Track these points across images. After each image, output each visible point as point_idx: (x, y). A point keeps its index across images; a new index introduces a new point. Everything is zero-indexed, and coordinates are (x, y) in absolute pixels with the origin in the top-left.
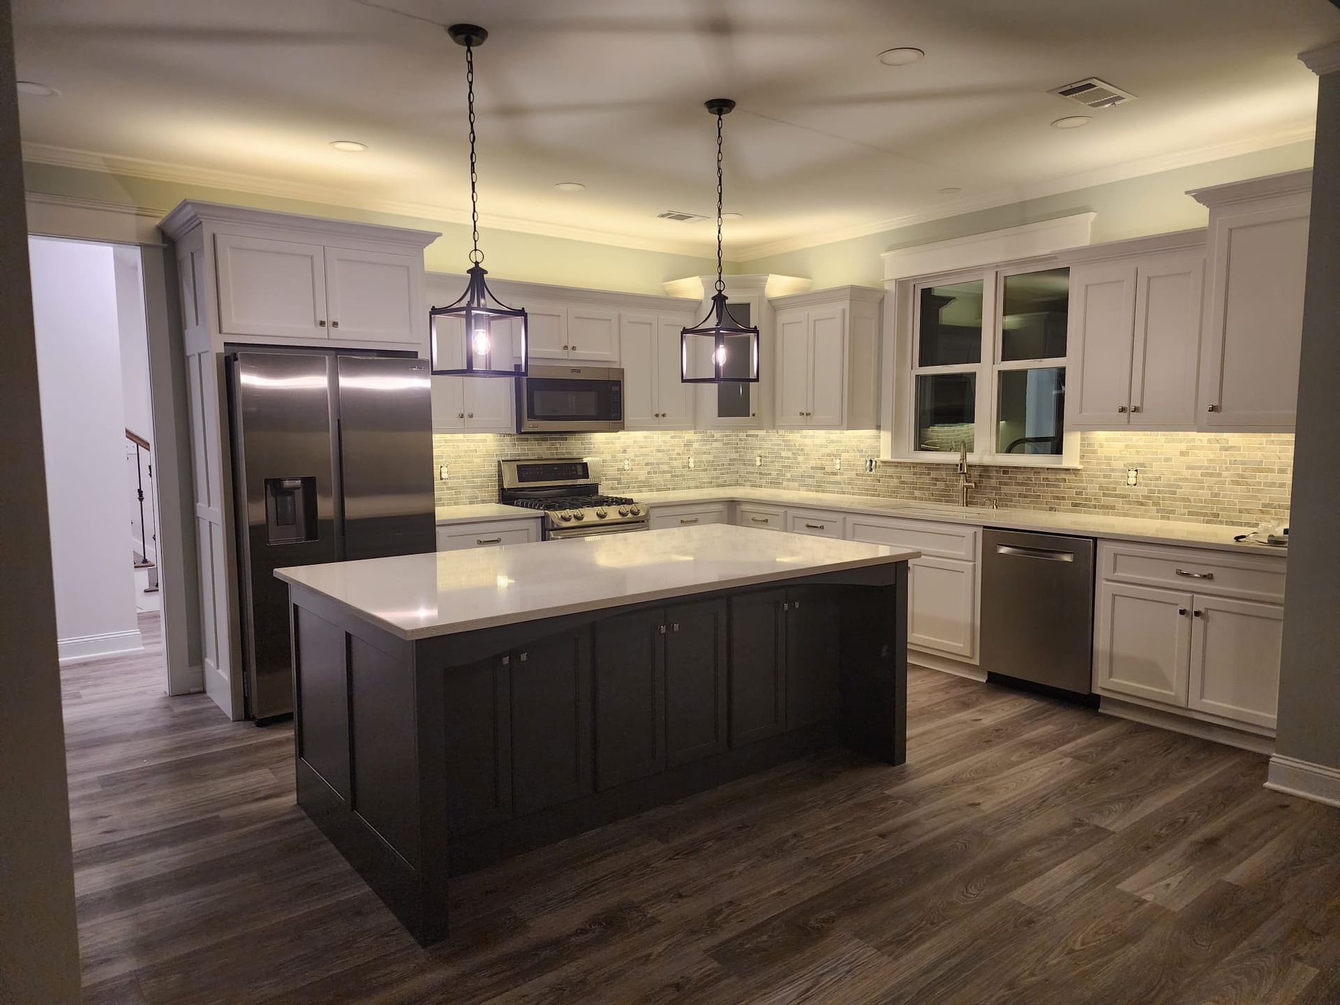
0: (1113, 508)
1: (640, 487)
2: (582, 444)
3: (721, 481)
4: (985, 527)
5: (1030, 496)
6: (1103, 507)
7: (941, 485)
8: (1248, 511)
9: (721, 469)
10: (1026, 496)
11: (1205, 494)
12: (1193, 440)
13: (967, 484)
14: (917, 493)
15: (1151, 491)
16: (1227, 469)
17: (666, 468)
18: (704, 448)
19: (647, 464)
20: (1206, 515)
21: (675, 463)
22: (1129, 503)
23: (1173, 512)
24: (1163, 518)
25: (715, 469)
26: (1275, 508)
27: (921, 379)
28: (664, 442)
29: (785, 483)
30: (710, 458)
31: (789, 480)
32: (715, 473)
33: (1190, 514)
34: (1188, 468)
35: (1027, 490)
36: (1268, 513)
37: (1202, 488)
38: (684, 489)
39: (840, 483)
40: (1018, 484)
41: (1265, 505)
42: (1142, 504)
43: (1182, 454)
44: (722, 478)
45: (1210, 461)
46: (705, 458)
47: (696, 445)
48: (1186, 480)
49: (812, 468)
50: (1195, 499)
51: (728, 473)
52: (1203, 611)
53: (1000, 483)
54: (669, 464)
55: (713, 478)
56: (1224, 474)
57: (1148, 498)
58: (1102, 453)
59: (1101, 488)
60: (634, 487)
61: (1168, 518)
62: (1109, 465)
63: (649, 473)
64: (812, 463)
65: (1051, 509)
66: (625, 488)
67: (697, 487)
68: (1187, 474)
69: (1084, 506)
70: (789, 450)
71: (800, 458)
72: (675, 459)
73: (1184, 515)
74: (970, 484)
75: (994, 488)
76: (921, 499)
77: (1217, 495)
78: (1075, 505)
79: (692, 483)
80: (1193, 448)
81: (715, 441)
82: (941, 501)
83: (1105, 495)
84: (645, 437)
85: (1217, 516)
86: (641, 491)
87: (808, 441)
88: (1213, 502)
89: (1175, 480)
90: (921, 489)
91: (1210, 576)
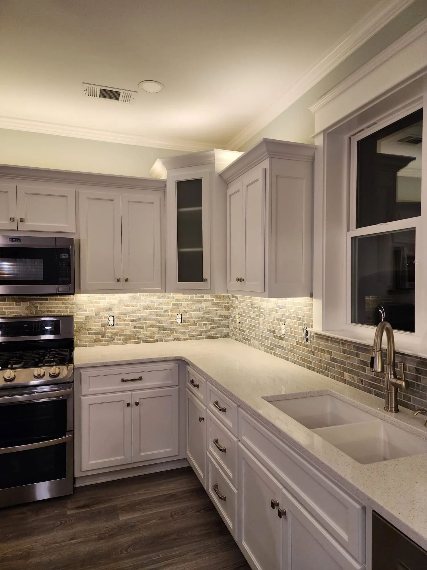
1: (127, 339)
2: (64, 304)
3: (210, 334)
9: (211, 324)
13: (394, 381)
14: (347, 376)
17: (154, 323)
18: (194, 307)
19: (133, 320)
21: (163, 319)
25: (205, 324)
28: (152, 302)
29: (252, 341)
30: (200, 314)
31: (254, 339)
32: (205, 328)
38: (172, 340)
39: (284, 349)
44: (212, 331)
46: (194, 314)
47: (184, 304)
49: (268, 330)
51: (218, 327)
54: (157, 319)
55: (202, 331)
60: (120, 340)
63: (135, 327)
64: (268, 326)
66: (110, 340)
67: (186, 339)
70: (254, 311)
71: (261, 319)
72: (163, 316)
74: (399, 382)
76: (349, 383)
79: (181, 336)
81: (206, 300)
84: (131, 298)
86: (126, 343)
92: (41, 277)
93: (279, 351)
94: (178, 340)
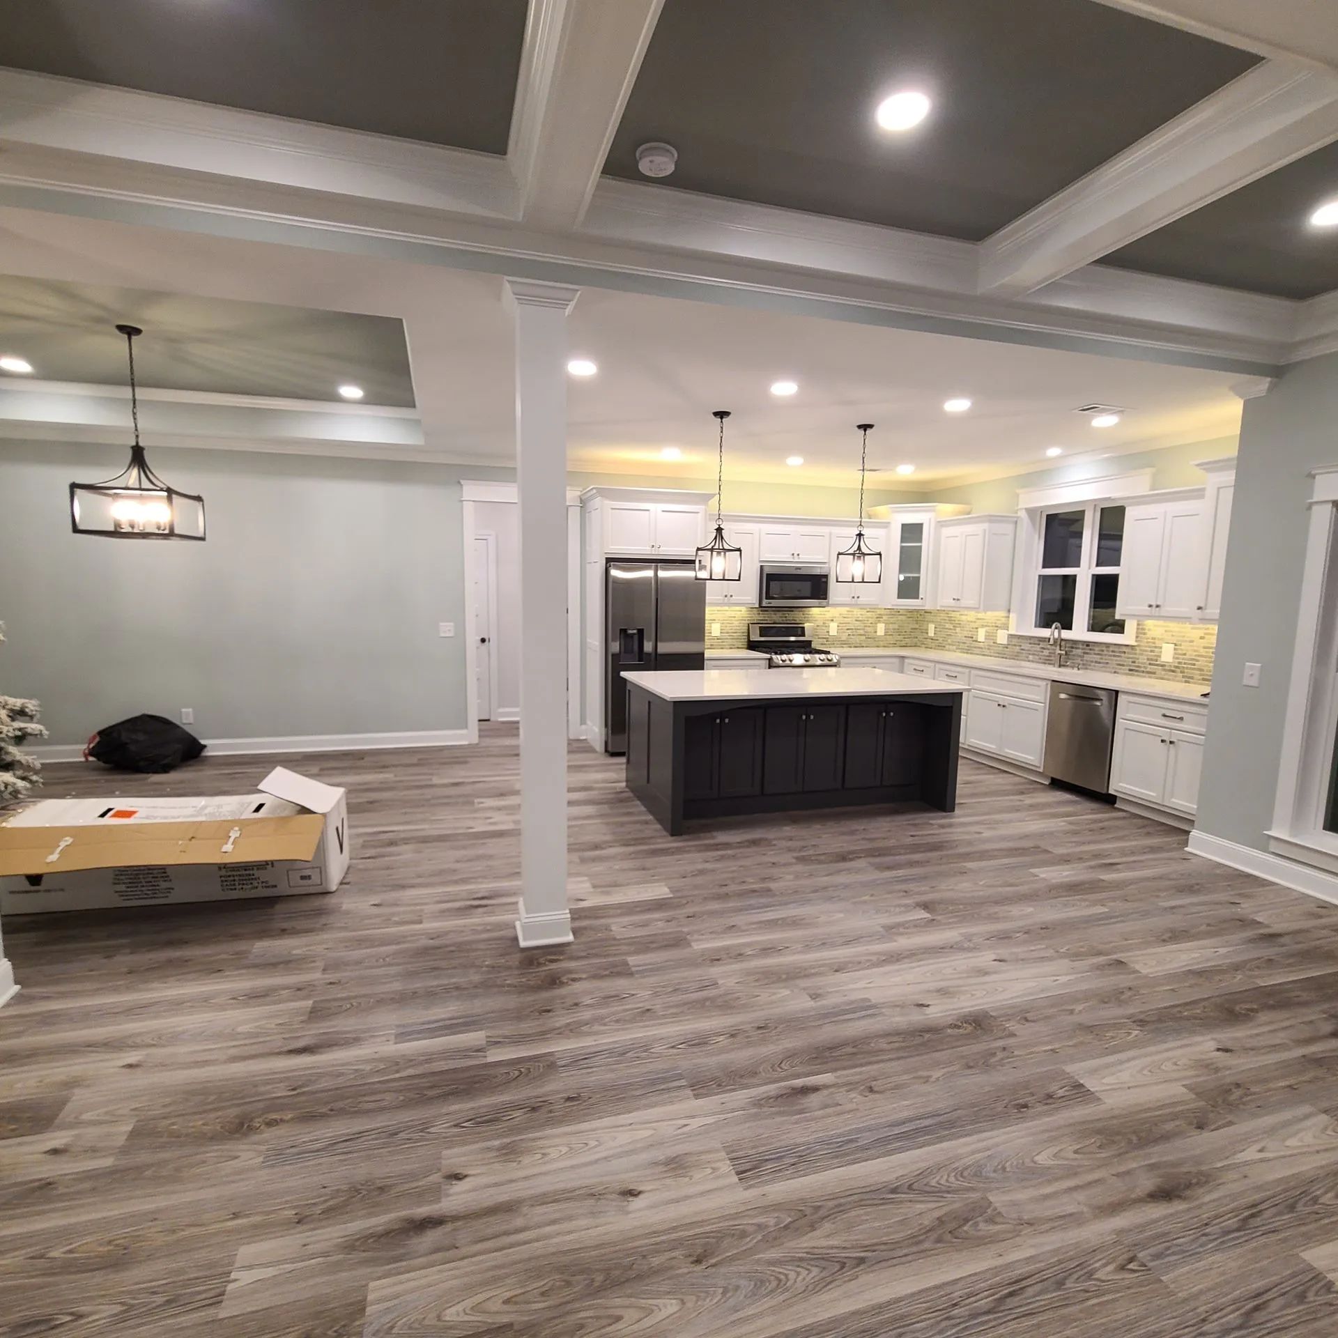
0: (1154, 673)
1: (843, 644)
2: (803, 615)
3: (903, 643)
4: (1053, 681)
5: (1103, 663)
6: (1148, 672)
7: (1046, 653)
9: (904, 635)
10: (1100, 663)
12: (1208, 629)
13: (1059, 652)
14: (1031, 657)
15: (1179, 663)
17: (862, 632)
18: (892, 620)
19: (848, 629)
21: (868, 629)
22: (1165, 670)
23: (1192, 678)
24: (1186, 682)
25: (900, 635)
27: (1043, 579)
28: (862, 615)
29: (947, 647)
30: (896, 626)
31: (949, 644)
32: (900, 638)
33: (1204, 680)
34: (1204, 648)
35: (1101, 659)
38: (875, 646)
39: (982, 648)
40: (1095, 654)
42: (1173, 671)
43: (1202, 638)
44: (905, 641)
46: (891, 626)
47: (885, 618)
48: (1202, 656)
49: (965, 637)
51: (909, 638)
52: (1175, 740)
53: (1084, 653)
54: (865, 629)
55: (897, 641)
57: (1177, 667)
58: (1150, 634)
59: (1148, 659)
60: (839, 643)
61: (1189, 682)
62: (1154, 643)
63: (849, 635)
64: (966, 634)
65: (1115, 672)
66: (832, 644)
67: (884, 647)
68: (1203, 652)
69: (1137, 671)
70: (951, 623)
71: (958, 630)
72: (869, 626)
73: (1199, 680)
74: (1063, 653)
75: (1080, 656)
76: (1033, 661)
78: (1130, 670)
79: (881, 643)
80: (1208, 634)
81: (901, 614)
82: (1045, 663)
83: (1150, 664)
84: (848, 611)
86: (843, 647)
87: (964, 618)
89: (1196, 655)
90: (1033, 654)
91: (1181, 719)
92: (808, 594)
93: (977, 651)
94: (878, 647)
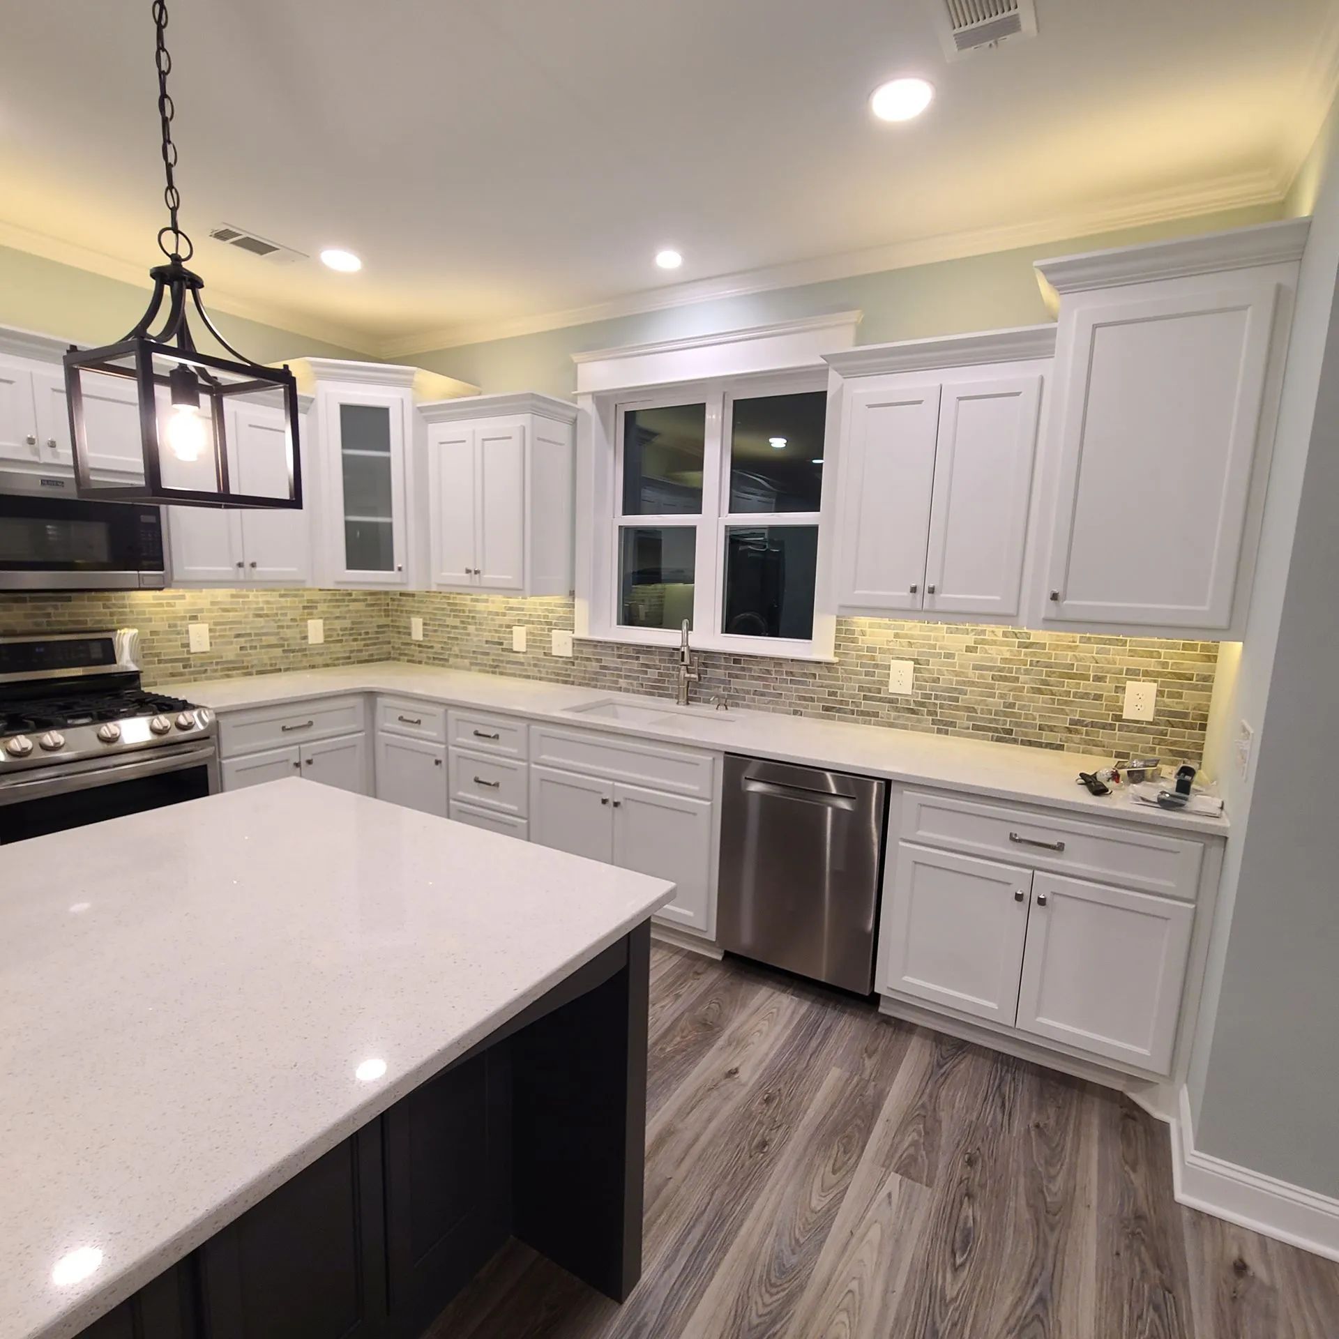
0: (876, 715)
1: (229, 669)
2: (105, 606)
3: (365, 655)
4: (726, 753)
5: (770, 694)
6: (862, 713)
7: (653, 674)
8: (1051, 729)
9: (364, 639)
10: (763, 694)
11: (996, 703)
12: (983, 632)
13: (687, 675)
14: (623, 682)
15: (928, 696)
16: (1027, 672)
17: (273, 640)
18: (337, 612)
19: (238, 636)
20: (996, 730)
21: (288, 633)
22: (897, 709)
23: (953, 724)
24: (939, 731)
25: (355, 640)
26: (1086, 726)
27: (625, 531)
28: (268, 602)
29: (452, 660)
30: (347, 624)
31: (457, 656)
32: (355, 645)
33: (976, 727)
34: (976, 668)
35: (765, 686)
36: (1077, 732)
37: (993, 695)
38: (305, 668)
39: (522, 664)
40: (753, 678)
41: (1073, 722)
42: (913, 711)
43: (969, 649)
44: (367, 651)
45: (1004, 660)
46: (338, 624)
47: (322, 607)
48: (972, 684)
49: (487, 642)
50: (982, 709)
51: (375, 644)
52: (1048, 896)
53: (730, 675)
54: (278, 634)
55: (352, 652)
56: (1022, 678)
57: (922, 704)
58: (864, 642)
59: (861, 689)
60: (216, 671)
61: (946, 733)
62: (873, 658)
63: (241, 648)
64: (487, 636)
65: (795, 713)
66: (199, 672)
67: (327, 665)
68: (973, 675)
69: (839, 710)
70: (455, 616)
71: (471, 628)
72: (288, 627)
73: (968, 728)
74: (693, 676)
75: (723, 682)
76: (627, 690)
77: (1012, 705)
78: (827, 709)
79: (319, 660)
80: (983, 642)
81: (355, 600)
82: (652, 694)
83: (865, 698)
84: (233, 596)
85: (1010, 732)
86: (228, 676)
87: (480, 606)
88: (1006, 714)
89: (958, 683)
90: (627, 677)
91: (1060, 847)
92: (104, 557)
93: (510, 668)
94: (313, 667)
